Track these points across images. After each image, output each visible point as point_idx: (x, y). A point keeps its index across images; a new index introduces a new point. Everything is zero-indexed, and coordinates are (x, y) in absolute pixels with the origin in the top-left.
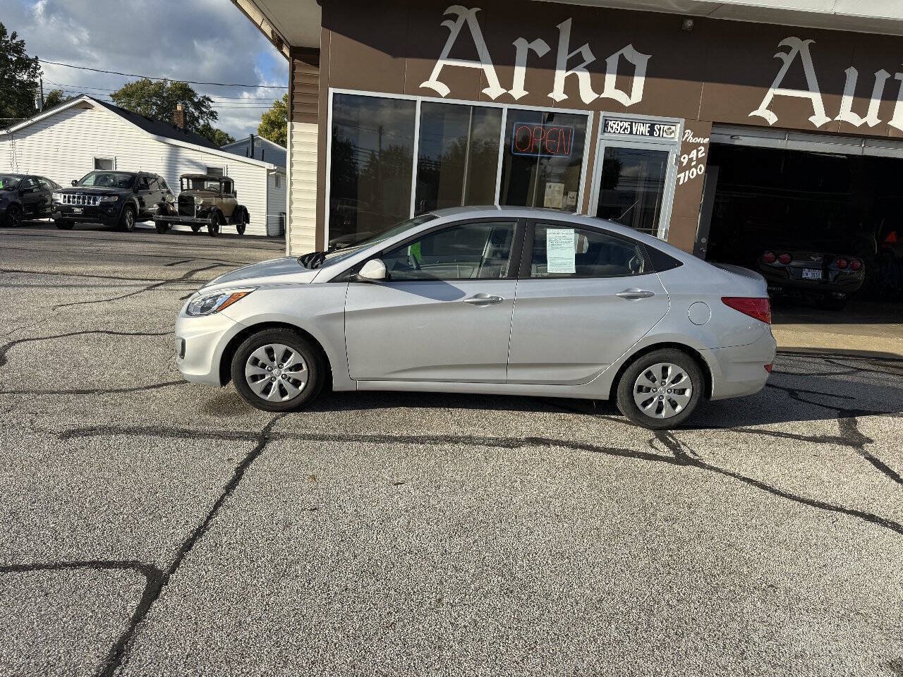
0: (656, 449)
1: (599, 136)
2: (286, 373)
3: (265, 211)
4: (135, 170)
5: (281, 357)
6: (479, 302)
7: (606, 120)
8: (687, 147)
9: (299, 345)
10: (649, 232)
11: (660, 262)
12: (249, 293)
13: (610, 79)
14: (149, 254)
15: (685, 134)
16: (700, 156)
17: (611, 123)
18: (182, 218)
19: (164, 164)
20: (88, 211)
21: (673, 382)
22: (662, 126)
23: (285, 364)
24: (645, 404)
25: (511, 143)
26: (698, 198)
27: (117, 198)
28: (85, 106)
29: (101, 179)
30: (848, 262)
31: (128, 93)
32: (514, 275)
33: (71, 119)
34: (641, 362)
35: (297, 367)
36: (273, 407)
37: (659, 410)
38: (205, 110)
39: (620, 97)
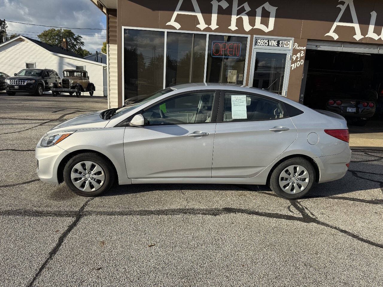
0: (292, 212)
1: (253, 47)
2: (93, 176)
3: (103, 85)
4: (43, 68)
5: (90, 167)
6: (196, 135)
7: (256, 39)
8: (295, 52)
9: (100, 161)
10: (277, 93)
11: (291, 112)
12: (71, 134)
13: (258, 19)
14: (46, 107)
15: (294, 45)
16: (301, 56)
17: (259, 41)
18: (64, 89)
19: (57, 65)
20: (21, 87)
21: (299, 175)
22: (283, 42)
23: (92, 172)
24: (285, 187)
25: (211, 52)
26: (301, 76)
27: (34, 81)
28: (21, 40)
29: (28, 72)
30: (368, 104)
31: (45, 35)
32: (214, 121)
33: (15, 46)
34: (282, 165)
35: (99, 173)
36: (87, 194)
37: (292, 189)
38: (79, 41)
39: (263, 28)
